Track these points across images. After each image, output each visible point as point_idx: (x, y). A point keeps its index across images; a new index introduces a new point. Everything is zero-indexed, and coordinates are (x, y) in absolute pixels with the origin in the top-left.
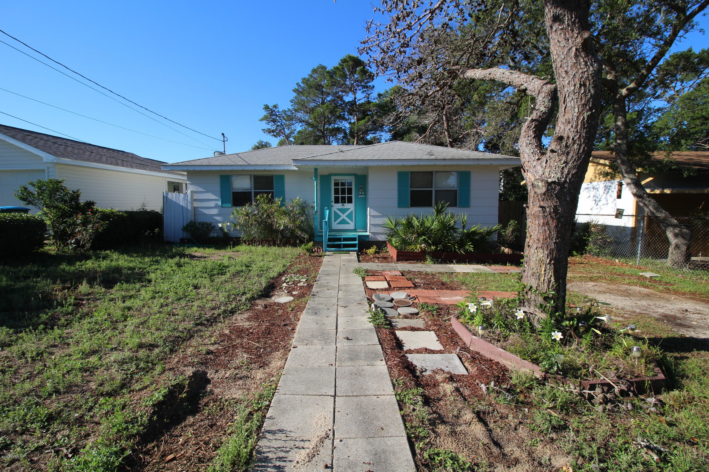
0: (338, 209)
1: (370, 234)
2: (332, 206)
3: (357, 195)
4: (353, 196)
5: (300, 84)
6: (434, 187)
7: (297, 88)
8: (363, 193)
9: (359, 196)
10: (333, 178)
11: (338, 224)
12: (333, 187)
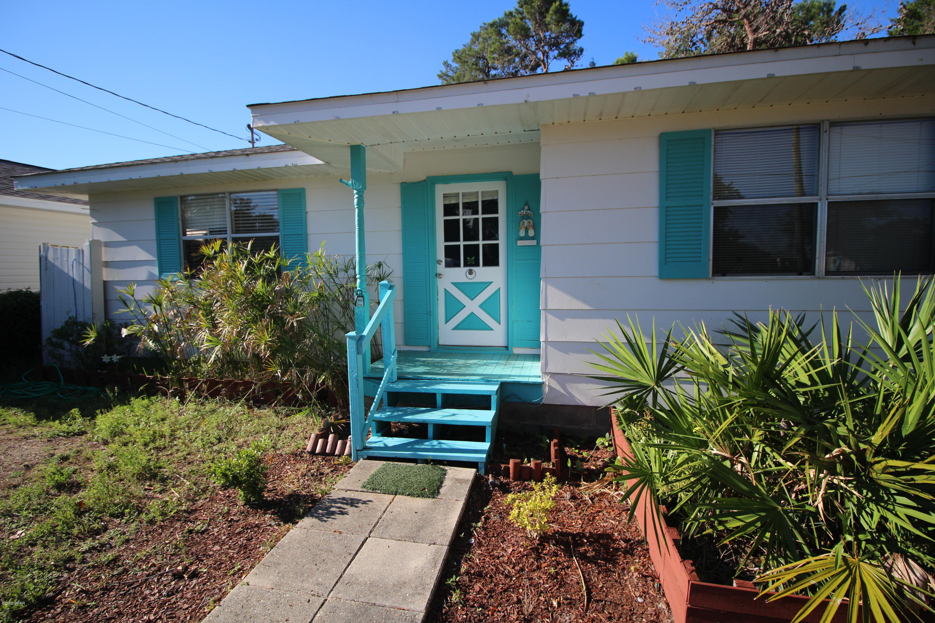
0: (455, 284)
1: (546, 379)
2: (438, 275)
3: (513, 238)
4: (502, 242)
5: (450, 62)
6: (823, 192)
7: (444, 70)
8: (531, 233)
9: (520, 243)
10: (441, 190)
11: (456, 328)
12: (440, 219)
